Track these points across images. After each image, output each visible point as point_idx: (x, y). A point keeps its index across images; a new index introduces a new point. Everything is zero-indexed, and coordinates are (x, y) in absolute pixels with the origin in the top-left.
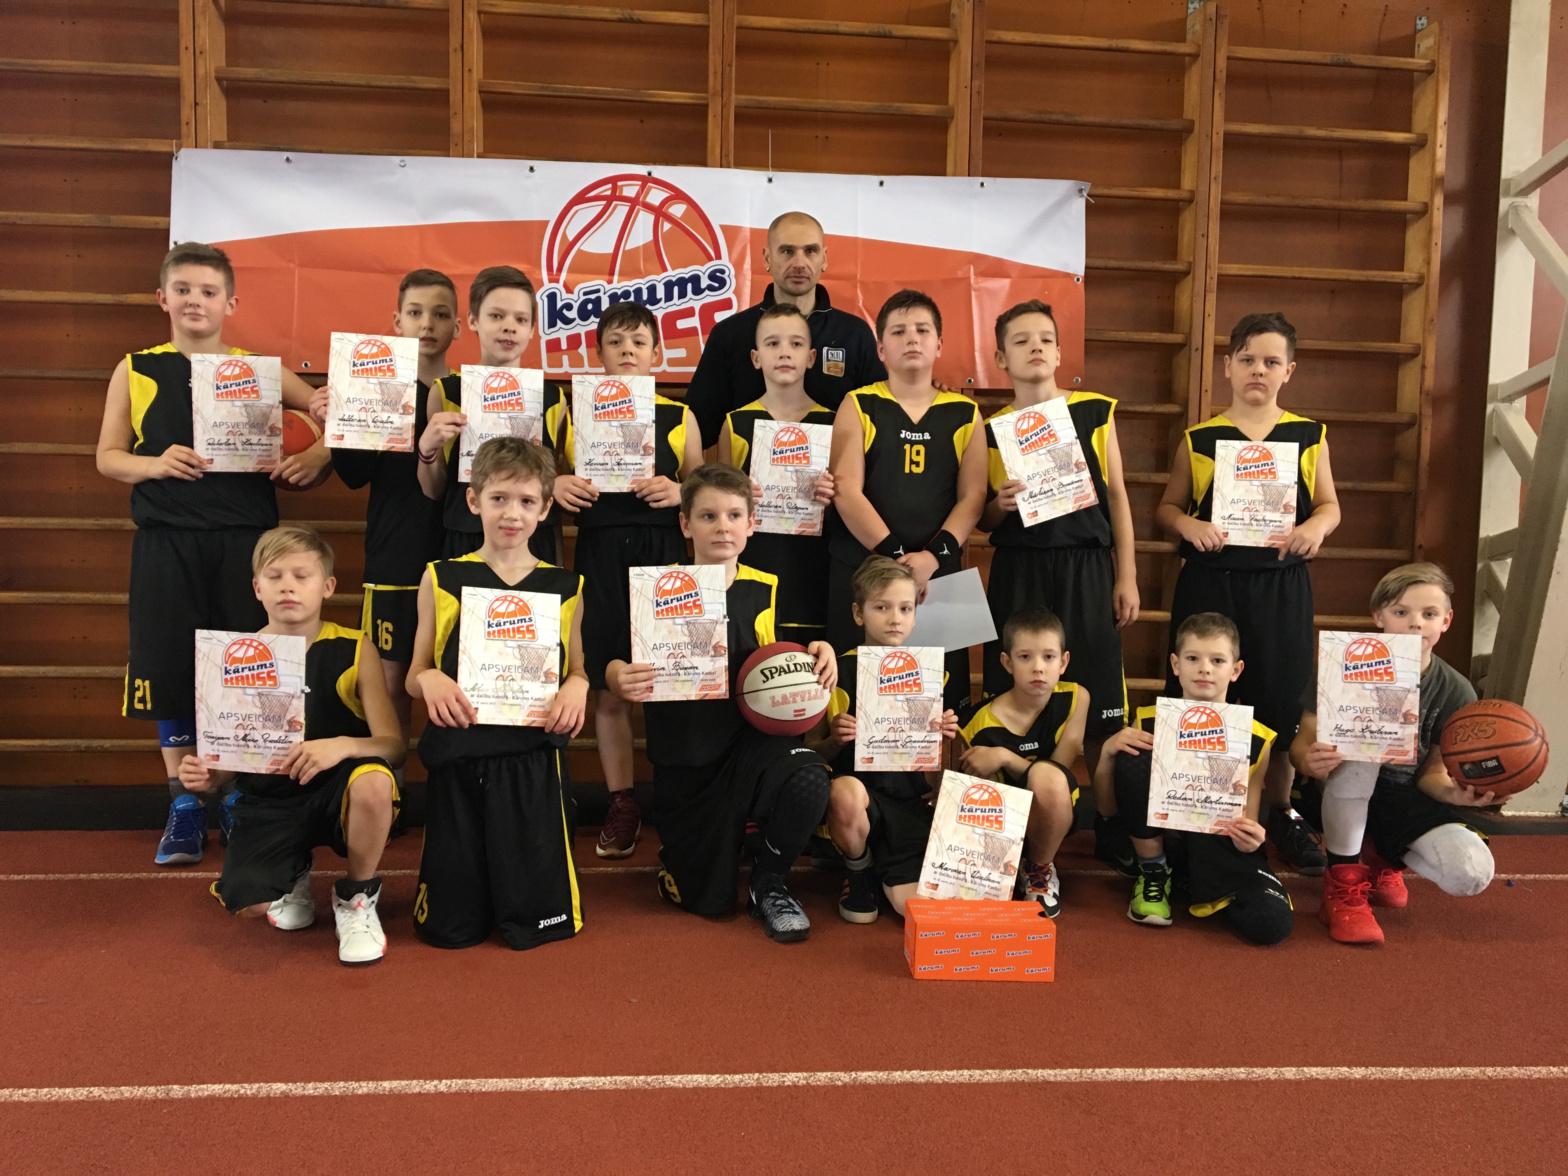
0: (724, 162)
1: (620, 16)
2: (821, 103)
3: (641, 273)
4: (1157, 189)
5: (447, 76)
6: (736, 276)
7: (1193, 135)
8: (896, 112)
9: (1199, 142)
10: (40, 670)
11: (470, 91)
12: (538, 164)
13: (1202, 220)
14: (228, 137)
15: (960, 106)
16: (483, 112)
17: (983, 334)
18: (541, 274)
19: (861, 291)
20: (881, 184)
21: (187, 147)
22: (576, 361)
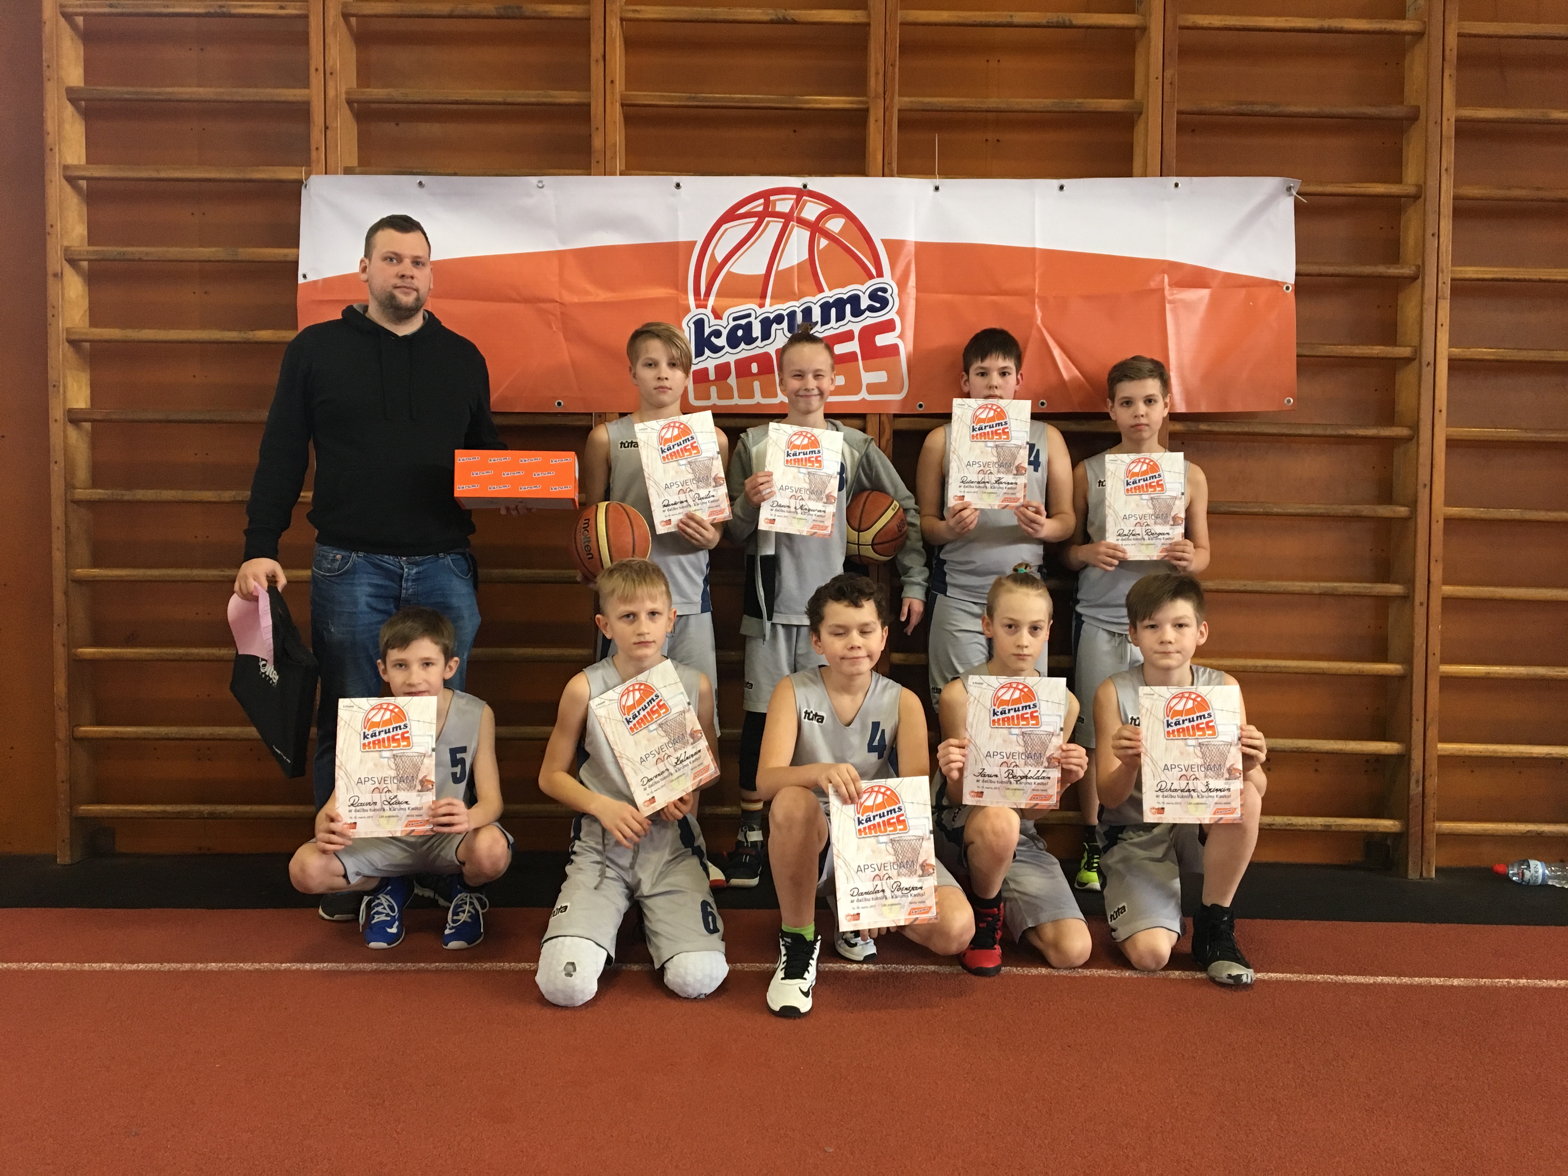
0: (886, 171)
1: (774, 17)
2: (993, 102)
3: (794, 293)
4: (1379, 185)
5: (588, 89)
6: (899, 295)
7: (1419, 122)
8: (1077, 109)
9: (1427, 130)
10: (163, 730)
11: (612, 103)
12: (684, 180)
13: (1431, 218)
14: (359, 162)
15: (1150, 99)
16: (626, 125)
17: (1179, 351)
18: (687, 299)
19: (1040, 307)
20: (1062, 188)
21: (317, 174)
22: (725, 393)
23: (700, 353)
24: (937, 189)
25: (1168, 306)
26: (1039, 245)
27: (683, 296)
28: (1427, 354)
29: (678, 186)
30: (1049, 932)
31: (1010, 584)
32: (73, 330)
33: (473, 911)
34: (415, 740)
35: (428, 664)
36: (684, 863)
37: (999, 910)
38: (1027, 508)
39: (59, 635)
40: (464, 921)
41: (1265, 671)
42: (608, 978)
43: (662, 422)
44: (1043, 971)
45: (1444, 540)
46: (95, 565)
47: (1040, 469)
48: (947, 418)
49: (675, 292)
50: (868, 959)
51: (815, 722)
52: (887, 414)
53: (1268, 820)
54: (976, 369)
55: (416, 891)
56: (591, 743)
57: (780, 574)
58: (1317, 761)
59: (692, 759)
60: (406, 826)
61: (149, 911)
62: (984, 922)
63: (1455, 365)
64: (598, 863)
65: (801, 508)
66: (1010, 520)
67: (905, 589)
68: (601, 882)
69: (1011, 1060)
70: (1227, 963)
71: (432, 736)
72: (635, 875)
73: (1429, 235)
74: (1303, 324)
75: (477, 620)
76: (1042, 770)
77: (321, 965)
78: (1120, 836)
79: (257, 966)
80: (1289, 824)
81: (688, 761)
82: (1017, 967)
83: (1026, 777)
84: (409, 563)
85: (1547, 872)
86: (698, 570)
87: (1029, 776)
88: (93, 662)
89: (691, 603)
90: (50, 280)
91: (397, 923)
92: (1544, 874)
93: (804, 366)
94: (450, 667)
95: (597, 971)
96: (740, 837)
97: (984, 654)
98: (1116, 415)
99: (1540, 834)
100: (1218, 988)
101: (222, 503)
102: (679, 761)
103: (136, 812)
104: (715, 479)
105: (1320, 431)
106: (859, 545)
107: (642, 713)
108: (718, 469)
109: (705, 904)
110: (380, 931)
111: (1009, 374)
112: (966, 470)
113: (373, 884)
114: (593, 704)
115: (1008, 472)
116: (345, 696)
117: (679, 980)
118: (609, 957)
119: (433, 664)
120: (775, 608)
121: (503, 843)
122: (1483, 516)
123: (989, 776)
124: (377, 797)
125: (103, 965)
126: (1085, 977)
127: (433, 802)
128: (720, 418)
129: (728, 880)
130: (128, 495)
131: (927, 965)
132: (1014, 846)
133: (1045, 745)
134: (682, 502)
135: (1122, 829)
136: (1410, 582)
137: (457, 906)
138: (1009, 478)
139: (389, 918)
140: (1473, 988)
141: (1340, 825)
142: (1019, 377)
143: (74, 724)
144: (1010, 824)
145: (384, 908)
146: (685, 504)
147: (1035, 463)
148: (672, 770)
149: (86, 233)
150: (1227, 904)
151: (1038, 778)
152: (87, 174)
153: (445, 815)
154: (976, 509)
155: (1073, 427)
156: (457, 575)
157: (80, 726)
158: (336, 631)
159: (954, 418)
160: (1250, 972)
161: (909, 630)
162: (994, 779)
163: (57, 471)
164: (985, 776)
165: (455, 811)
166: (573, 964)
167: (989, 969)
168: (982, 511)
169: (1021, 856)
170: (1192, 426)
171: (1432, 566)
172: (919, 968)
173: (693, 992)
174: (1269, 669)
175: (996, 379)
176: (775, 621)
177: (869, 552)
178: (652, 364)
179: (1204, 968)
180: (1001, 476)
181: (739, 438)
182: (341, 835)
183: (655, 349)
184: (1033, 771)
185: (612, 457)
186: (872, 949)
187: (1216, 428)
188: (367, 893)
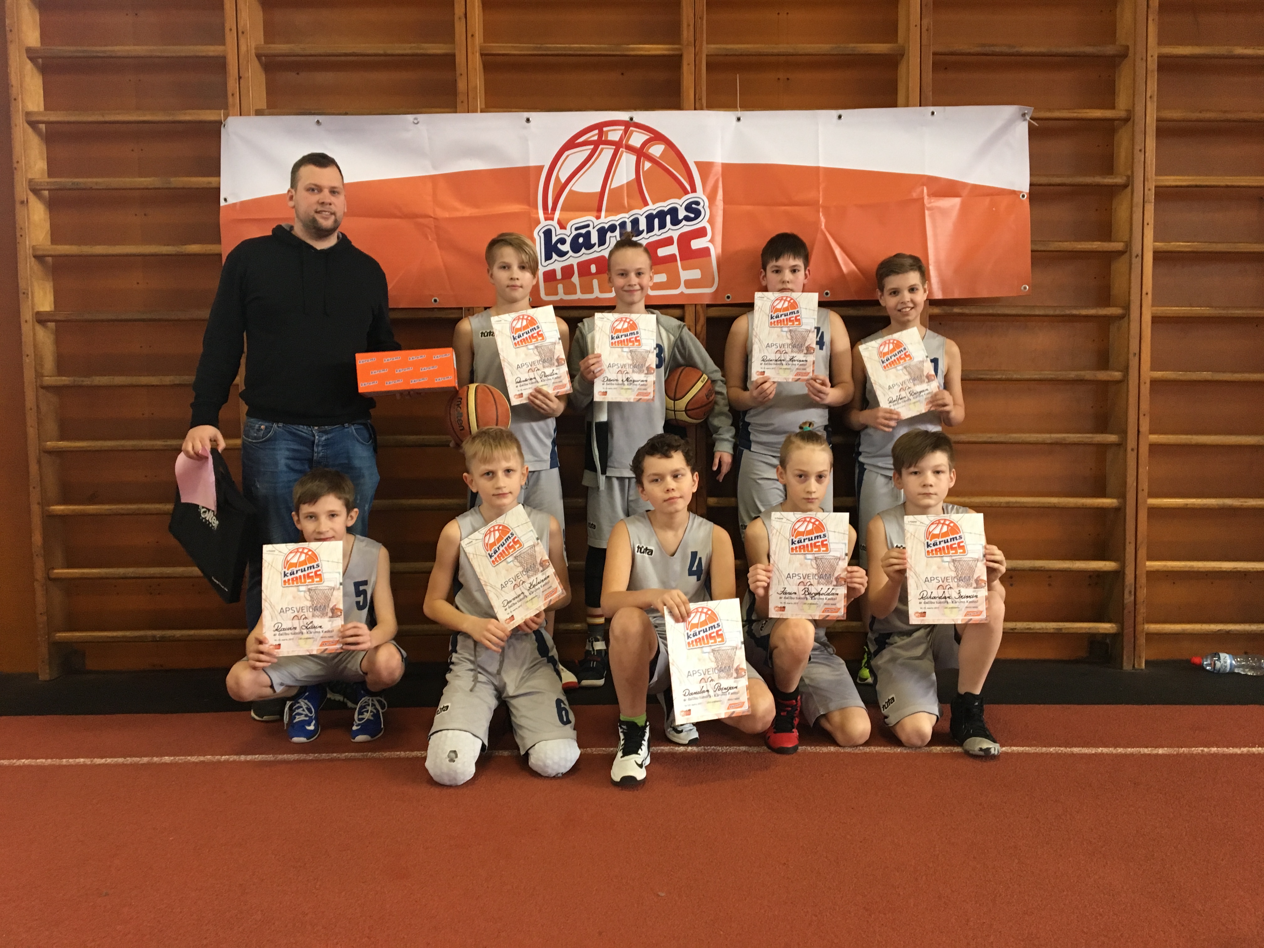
0: (697, 105)
2: (783, 47)
3: (624, 207)
4: (1097, 111)
5: (453, 42)
6: (710, 207)
7: (1128, 58)
9: (1134, 65)
10: (121, 571)
11: (473, 53)
12: (533, 115)
13: (1139, 138)
14: (267, 106)
15: (911, 43)
16: (484, 72)
17: (936, 249)
18: (537, 213)
19: (823, 215)
20: (840, 117)
21: (233, 115)
22: (570, 290)
23: (548, 257)
24: (739, 119)
25: (927, 212)
26: (822, 164)
27: (534, 211)
28: (1136, 248)
29: (528, 120)
30: (836, 717)
31: (798, 442)
32: (38, 247)
33: (375, 711)
34: (325, 576)
35: (333, 515)
36: (541, 670)
37: (797, 701)
38: (815, 380)
39: (35, 496)
40: (368, 719)
41: (1008, 506)
42: (483, 762)
43: (514, 315)
44: (832, 749)
45: (1151, 398)
46: (62, 438)
47: (824, 347)
48: (750, 307)
49: (527, 207)
50: (692, 742)
51: (646, 555)
52: (702, 305)
53: (1011, 625)
54: (772, 267)
55: (329, 696)
56: (463, 575)
57: (612, 436)
58: (1050, 577)
59: (542, 584)
60: (321, 646)
61: (114, 717)
62: (784, 711)
63: (1159, 257)
64: (472, 670)
65: (627, 380)
66: (801, 389)
67: (717, 444)
68: (475, 686)
69: (807, 820)
70: (979, 739)
71: (339, 573)
72: (501, 680)
73: (1136, 151)
74: (1036, 225)
75: (376, 478)
76: (831, 587)
77: (254, 757)
78: (887, 641)
79: (202, 758)
80: (1028, 629)
81: (539, 586)
82: (811, 746)
83: (819, 594)
84: (320, 432)
85: (1234, 662)
86: (548, 435)
87: (821, 592)
88: (63, 517)
89: (542, 461)
90: (18, 206)
91: (314, 722)
92: (1231, 664)
93: (627, 266)
94: (351, 517)
95: (475, 757)
96: (588, 647)
97: (781, 497)
98: (885, 302)
99: (1228, 633)
100: (971, 760)
101: (164, 386)
102: (532, 586)
103: (102, 637)
104: (558, 360)
105: (1051, 312)
106: (675, 411)
107: (501, 549)
108: (560, 352)
109: (559, 702)
110: (300, 728)
111: (799, 271)
112: (766, 351)
113: (294, 692)
114: (464, 543)
115: (800, 351)
116: (269, 542)
117: (541, 763)
118: (483, 745)
119: (337, 515)
120: (609, 464)
121: (398, 657)
122: (1181, 378)
123: (790, 594)
124: (296, 623)
125: (77, 760)
126: (865, 753)
127: (342, 626)
128: (560, 310)
129: (579, 682)
130: (87, 381)
131: (739, 746)
132: (809, 652)
133: (833, 569)
134: (531, 379)
135: (889, 635)
136: (1123, 433)
137: (362, 707)
138: (800, 356)
139: (307, 718)
140: (1174, 755)
141: (1068, 628)
142: (807, 272)
143: (49, 567)
144: (807, 632)
145: (303, 710)
146: (534, 381)
147: (821, 343)
148: (527, 593)
149: (46, 167)
150: (978, 692)
151: (828, 594)
152: (45, 119)
153: (352, 636)
154: (774, 382)
155: (852, 312)
156: (358, 441)
157: (53, 568)
158: (262, 487)
159: (756, 308)
160: (997, 746)
161: (721, 478)
162: (793, 596)
163: (28, 362)
164: (786, 594)
165: (360, 632)
166: (455, 752)
167: (788, 748)
168: (779, 384)
169: (814, 658)
170: (947, 309)
171: (1141, 419)
172: (733, 749)
173: (552, 772)
174: (1011, 505)
175: (788, 275)
176: (608, 474)
177: (683, 417)
178: (506, 267)
179: (961, 744)
180: (794, 355)
181: (577, 327)
182: (268, 654)
183: (508, 254)
184: (825, 589)
185: (474, 344)
186: (695, 735)
187: (966, 311)
188: (289, 699)
